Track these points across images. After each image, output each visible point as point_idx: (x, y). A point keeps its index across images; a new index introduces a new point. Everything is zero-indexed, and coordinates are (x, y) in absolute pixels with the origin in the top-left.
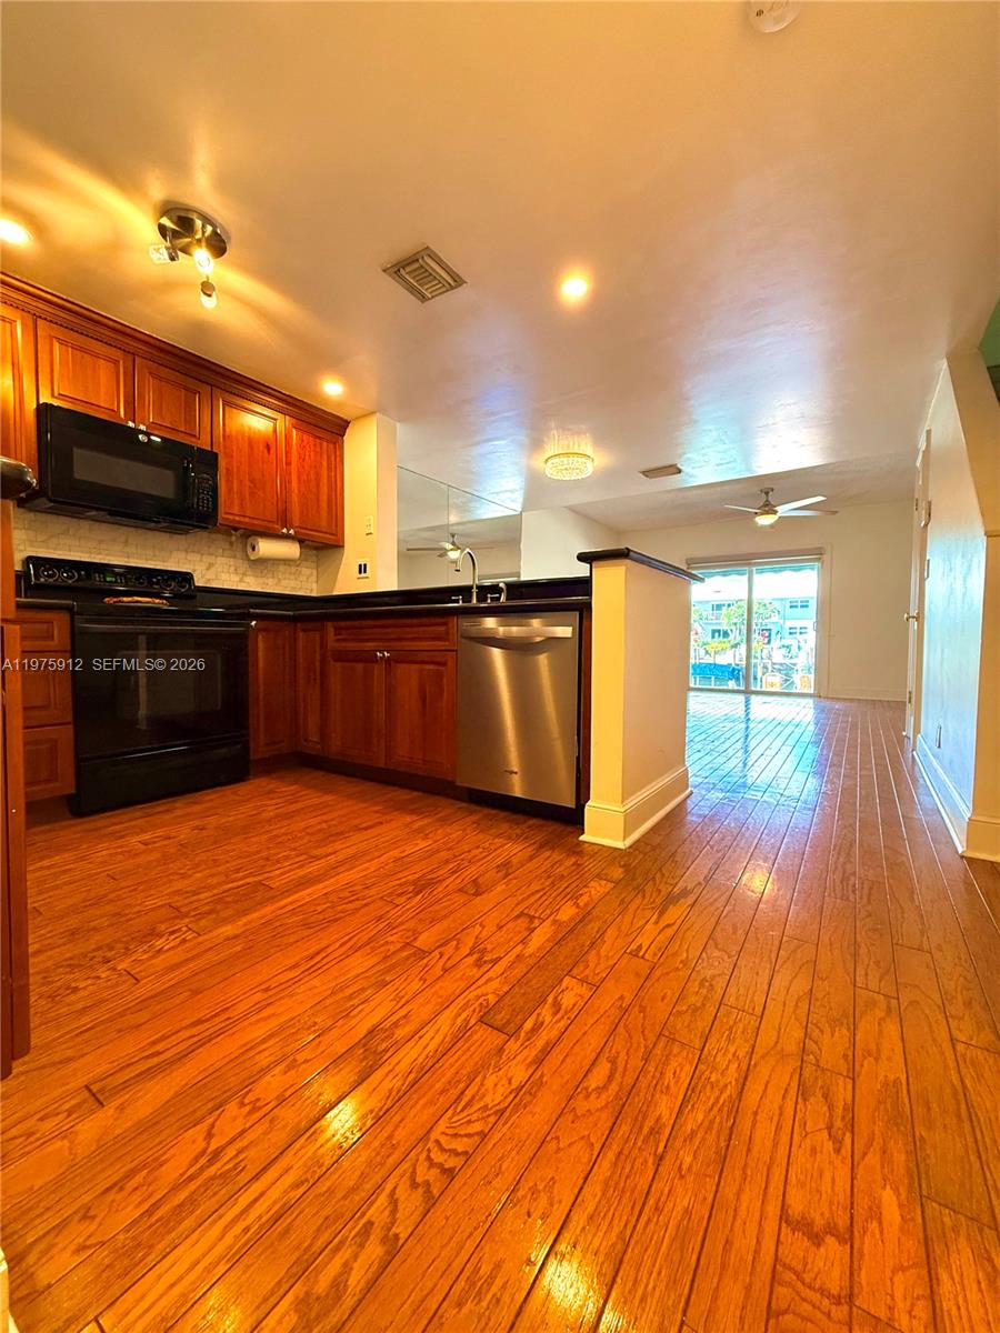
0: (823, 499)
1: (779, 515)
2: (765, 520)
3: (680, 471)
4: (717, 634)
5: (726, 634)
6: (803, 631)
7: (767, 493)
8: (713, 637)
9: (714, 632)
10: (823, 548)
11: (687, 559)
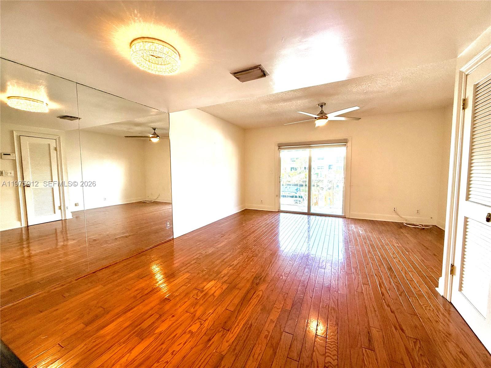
0: (359, 108)
1: (329, 119)
2: (320, 123)
3: (264, 74)
4: (293, 169)
5: (296, 169)
6: (322, 168)
7: (322, 106)
8: (291, 170)
9: (291, 168)
10: (347, 139)
11: (278, 144)
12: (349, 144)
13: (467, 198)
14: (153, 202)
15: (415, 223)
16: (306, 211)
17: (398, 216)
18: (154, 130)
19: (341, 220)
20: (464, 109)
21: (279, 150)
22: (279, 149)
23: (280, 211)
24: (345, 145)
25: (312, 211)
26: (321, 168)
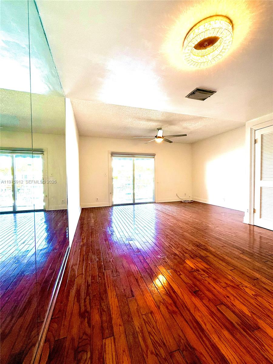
10: (155, 154)
11: (111, 152)
12: (155, 157)
16: (132, 202)
17: (178, 198)
20: (255, 143)
22: (112, 156)
23: (113, 206)
24: (154, 157)
25: (136, 202)
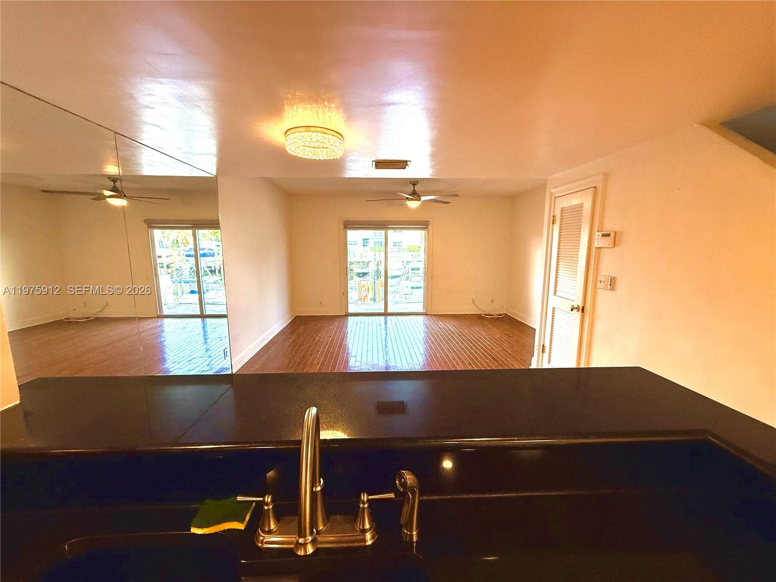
2: (412, 205)
7: (414, 185)
10: (429, 221)
11: (344, 221)
12: (430, 227)
13: (555, 294)
14: (93, 320)
15: (491, 313)
16: (382, 311)
17: (476, 307)
18: (113, 183)
19: (421, 318)
20: (553, 223)
21: (346, 230)
22: (345, 228)
23: (348, 315)
24: (426, 228)
25: (389, 311)
26: (353, 243)
